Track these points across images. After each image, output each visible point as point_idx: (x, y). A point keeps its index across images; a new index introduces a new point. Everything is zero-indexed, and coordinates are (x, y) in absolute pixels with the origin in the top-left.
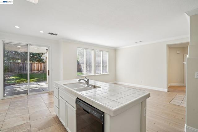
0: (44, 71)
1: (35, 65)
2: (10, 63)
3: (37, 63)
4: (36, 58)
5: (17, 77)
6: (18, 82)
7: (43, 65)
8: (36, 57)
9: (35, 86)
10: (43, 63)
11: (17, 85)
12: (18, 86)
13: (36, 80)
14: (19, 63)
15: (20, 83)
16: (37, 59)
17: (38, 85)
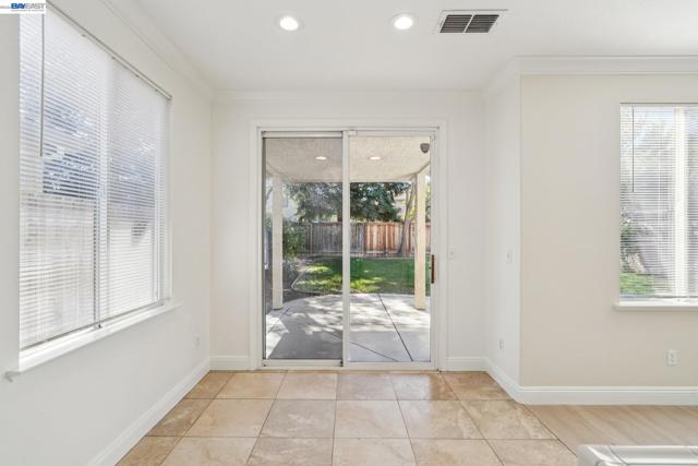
0: (400, 251)
1: (375, 229)
2: (314, 224)
3: (379, 222)
4: (377, 208)
5: (325, 269)
6: (324, 285)
7: (397, 229)
8: (377, 203)
9: (372, 313)
10: (397, 224)
11: (321, 297)
12: (323, 301)
13: (377, 284)
14: (331, 224)
15: (331, 292)
16: (381, 211)
17: (385, 308)
